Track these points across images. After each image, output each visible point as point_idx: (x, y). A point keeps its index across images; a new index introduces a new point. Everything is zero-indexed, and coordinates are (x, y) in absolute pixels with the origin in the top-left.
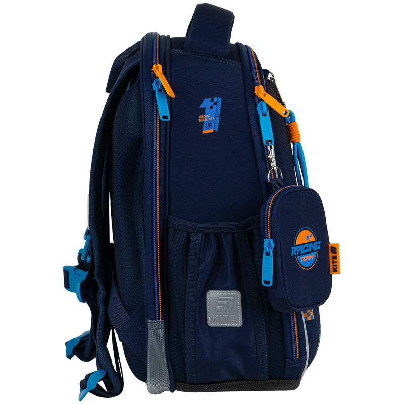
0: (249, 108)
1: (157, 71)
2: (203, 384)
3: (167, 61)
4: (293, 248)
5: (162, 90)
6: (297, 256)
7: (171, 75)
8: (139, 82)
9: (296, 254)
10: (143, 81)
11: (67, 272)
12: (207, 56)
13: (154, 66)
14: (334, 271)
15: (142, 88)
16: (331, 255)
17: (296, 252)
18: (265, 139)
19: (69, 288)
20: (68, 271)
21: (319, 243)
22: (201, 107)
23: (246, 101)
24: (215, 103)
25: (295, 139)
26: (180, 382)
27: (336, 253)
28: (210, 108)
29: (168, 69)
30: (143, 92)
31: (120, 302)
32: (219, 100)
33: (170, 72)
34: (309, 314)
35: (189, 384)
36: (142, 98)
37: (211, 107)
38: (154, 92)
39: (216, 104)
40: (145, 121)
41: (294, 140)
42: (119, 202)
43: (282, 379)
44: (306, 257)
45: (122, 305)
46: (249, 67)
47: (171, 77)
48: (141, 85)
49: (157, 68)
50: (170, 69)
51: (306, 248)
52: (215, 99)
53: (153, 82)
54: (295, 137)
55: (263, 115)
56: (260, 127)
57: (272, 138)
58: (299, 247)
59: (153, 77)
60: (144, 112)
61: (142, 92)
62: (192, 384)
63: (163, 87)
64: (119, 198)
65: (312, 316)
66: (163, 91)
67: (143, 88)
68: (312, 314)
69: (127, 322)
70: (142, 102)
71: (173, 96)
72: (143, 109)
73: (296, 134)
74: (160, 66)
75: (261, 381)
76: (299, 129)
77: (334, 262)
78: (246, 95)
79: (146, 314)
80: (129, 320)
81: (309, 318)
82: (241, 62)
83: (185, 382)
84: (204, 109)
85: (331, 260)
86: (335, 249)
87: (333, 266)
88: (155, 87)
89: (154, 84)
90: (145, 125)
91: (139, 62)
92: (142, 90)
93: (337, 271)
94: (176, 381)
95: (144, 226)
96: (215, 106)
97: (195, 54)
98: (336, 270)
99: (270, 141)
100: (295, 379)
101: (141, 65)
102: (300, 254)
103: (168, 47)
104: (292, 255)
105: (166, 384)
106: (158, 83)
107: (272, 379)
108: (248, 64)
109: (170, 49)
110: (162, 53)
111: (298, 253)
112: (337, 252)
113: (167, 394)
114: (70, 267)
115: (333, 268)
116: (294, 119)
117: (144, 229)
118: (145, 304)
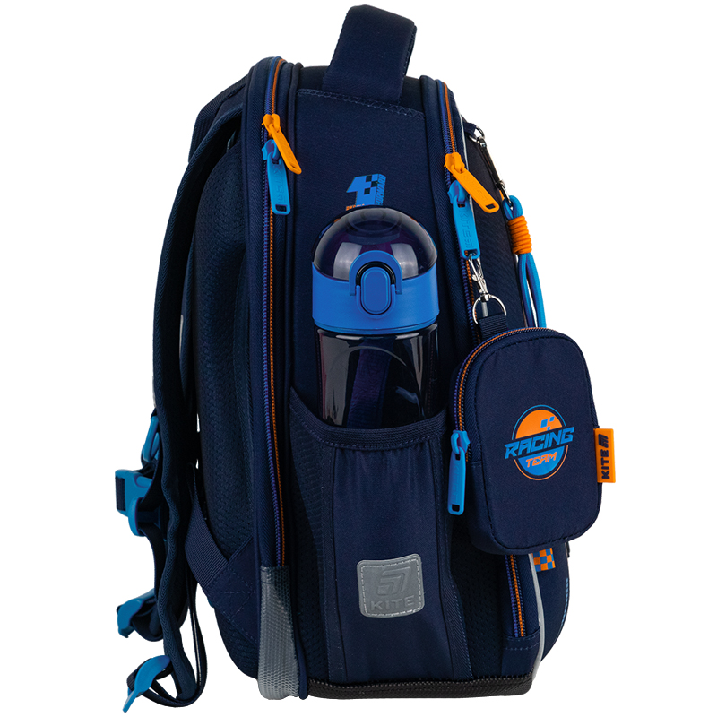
0: (435, 193)
1: (271, 125)
2: (358, 684)
3: (290, 110)
4: (507, 446)
5: (278, 159)
6: (517, 458)
7: (295, 135)
8: (240, 146)
9: (515, 455)
10: (246, 144)
11: (121, 480)
12: (362, 101)
13: (266, 117)
14: (603, 477)
15: (244, 156)
16: (599, 448)
17: (517, 452)
18: (464, 247)
19: (124, 509)
20: (123, 480)
21: (572, 429)
22: (349, 190)
23: (430, 179)
24: (374, 184)
25: (521, 247)
26: (317, 680)
27: (607, 446)
28: (365, 194)
29: (291, 125)
30: (246, 163)
31: (210, 538)
32: (380, 179)
33: (295, 129)
34: (544, 560)
35: (333, 684)
36: (244, 174)
37: (367, 191)
38: (264, 163)
39: (376, 185)
40: (249, 214)
41: (519, 248)
42: (208, 358)
43: (498, 677)
44: (538, 458)
45: (212, 541)
46: (437, 121)
47: (295, 139)
48: (243, 152)
49: (271, 120)
50: (295, 124)
51: (538, 443)
52: (375, 177)
53: (262, 146)
54: (521, 243)
55: (459, 206)
56: (454, 225)
57: (476, 246)
58: (523, 442)
59: (263, 137)
60: (248, 200)
61: (243, 163)
62: (337, 684)
63: (280, 156)
64: (207, 351)
65: (550, 564)
66: (280, 162)
67: (246, 156)
68: (550, 559)
69: (222, 572)
70: (244, 181)
71: (298, 170)
72: (245, 193)
73: (523, 238)
74: (276, 117)
75: (460, 681)
76: (528, 229)
77: (603, 462)
78: (429, 170)
79: (256, 557)
80: (226, 568)
81: (545, 567)
82: (423, 111)
83: (326, 680)
84: (354, 194)
85: (599, 457)
86: (605, 440)
87: (603, 468)
88: (266, 156)
89: (264, 150)
90: (249, 222)
91: (240, 110)
92: (243, 160)
93: (608, 478)
94: (309, 678)
95: (251, 401)
96: (373, 190)
97: (341, 97)
98: (607, 476)
99: (473, 252)
100: (520, 676)
101: (243, 114)
102: (525, 454)
103: (294, 85)
104: (507, 457)
105: (293, 683)
106: (272, 148)
107: (481, 678)
108: (435, 113)
109: (298, 89)
110: (282, 94)
111: (520, 453)
112: (609, 444)
113: (293, 701)
114: (128, 472)
115: (603, 472)
116: (519, 211)
117: (251, 406)
118: (255, 540)
